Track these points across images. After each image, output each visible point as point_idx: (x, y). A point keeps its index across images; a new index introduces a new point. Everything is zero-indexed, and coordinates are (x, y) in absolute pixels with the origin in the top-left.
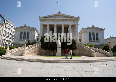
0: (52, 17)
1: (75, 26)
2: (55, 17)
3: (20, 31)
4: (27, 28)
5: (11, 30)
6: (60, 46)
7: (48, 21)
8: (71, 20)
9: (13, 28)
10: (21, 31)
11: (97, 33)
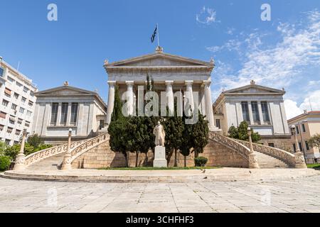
0: (141, 64)
1: (202, 86)
2: (147, 63)
3: (52, 101)
4: (73, 93)
5: (24, 99)
6: (163, 141)
7: (129, 74)
8: (191, 70)
9: (29, 92)
10: (55, 101)
11: (266, 102)
